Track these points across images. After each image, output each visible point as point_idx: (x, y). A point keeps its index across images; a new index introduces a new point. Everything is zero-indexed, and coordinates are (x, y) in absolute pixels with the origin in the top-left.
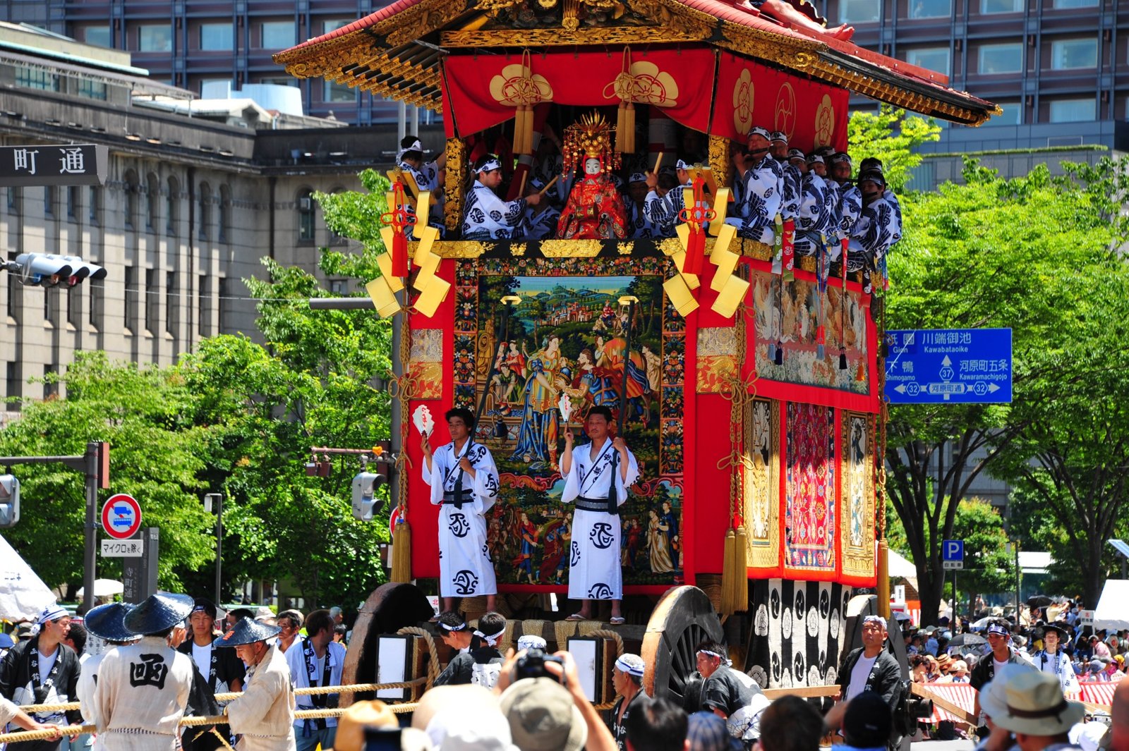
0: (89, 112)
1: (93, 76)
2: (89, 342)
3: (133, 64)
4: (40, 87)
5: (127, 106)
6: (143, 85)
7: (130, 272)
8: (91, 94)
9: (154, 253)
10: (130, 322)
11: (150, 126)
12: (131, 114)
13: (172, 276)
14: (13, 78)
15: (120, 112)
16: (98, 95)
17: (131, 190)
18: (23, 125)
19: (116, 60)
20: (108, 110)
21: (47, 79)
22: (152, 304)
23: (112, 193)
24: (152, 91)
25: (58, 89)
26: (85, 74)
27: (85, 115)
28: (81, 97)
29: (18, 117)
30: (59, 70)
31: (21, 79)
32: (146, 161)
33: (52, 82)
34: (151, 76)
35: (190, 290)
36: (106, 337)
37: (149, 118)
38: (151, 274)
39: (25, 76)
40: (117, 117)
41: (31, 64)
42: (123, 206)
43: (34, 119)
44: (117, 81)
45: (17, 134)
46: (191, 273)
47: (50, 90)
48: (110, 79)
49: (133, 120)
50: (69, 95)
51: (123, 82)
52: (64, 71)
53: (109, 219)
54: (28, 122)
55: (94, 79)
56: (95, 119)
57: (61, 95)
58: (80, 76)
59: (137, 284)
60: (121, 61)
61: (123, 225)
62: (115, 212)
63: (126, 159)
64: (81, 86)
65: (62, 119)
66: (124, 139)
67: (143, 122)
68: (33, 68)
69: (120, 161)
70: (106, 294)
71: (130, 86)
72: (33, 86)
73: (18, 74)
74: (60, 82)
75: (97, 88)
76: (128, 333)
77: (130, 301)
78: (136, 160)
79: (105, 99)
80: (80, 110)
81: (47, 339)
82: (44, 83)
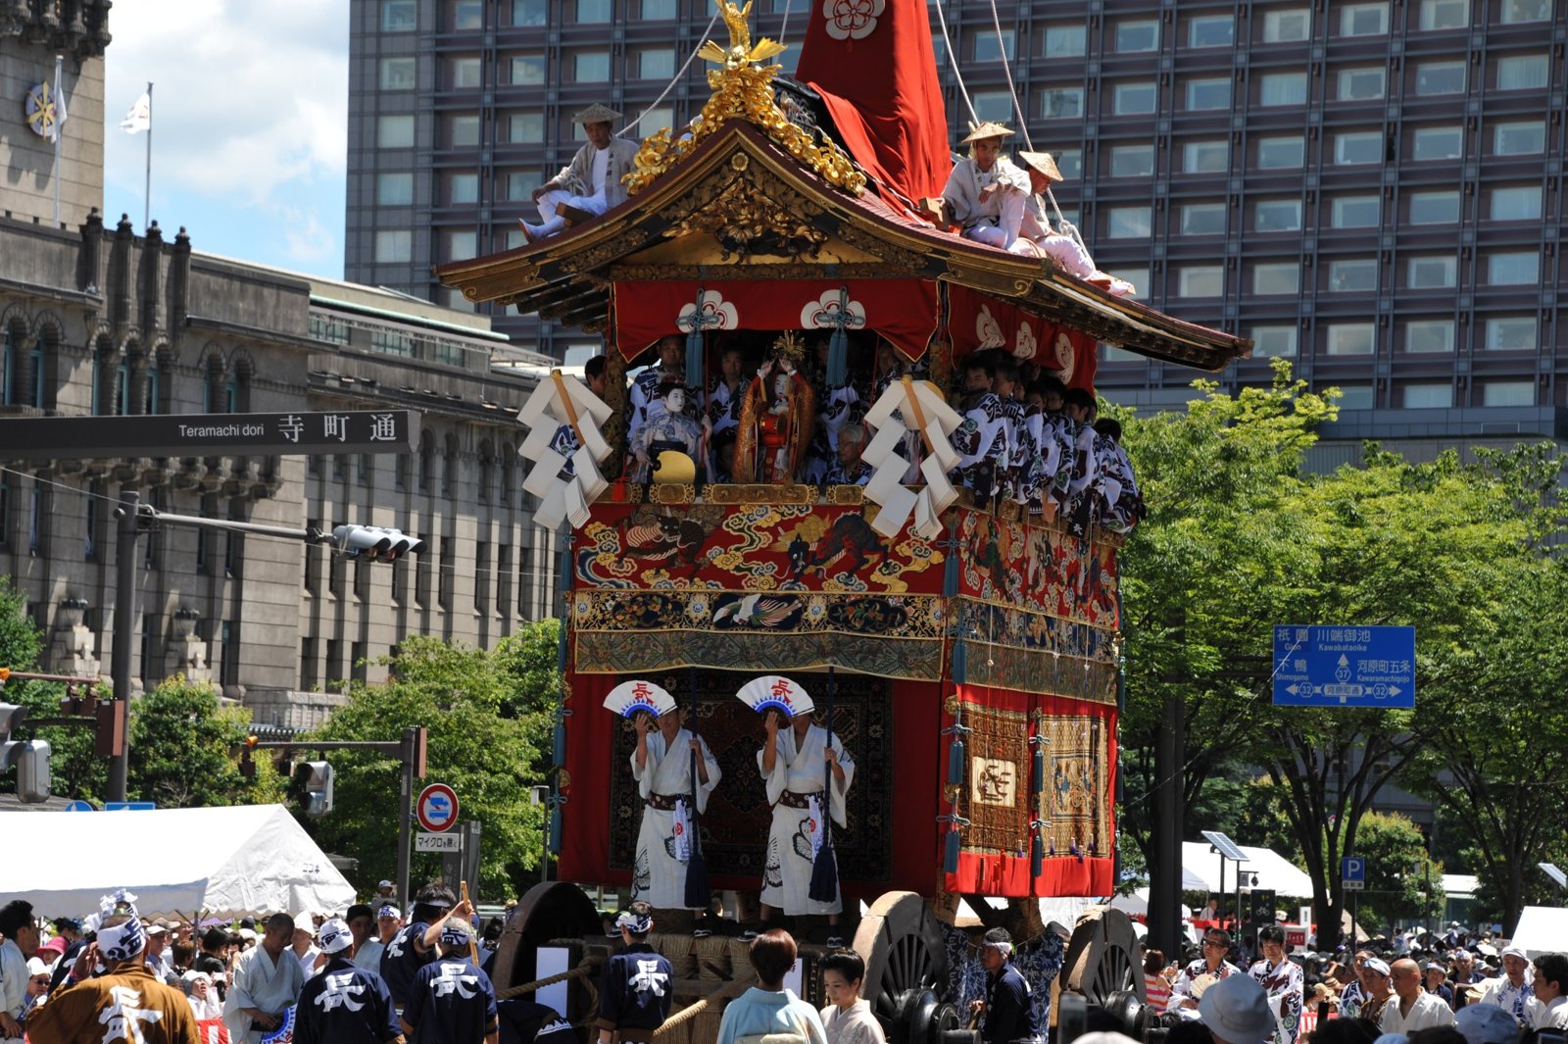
0: (445, 379)
1: (451, 341)
2: (436, 623)
3: (494, 329)
4: (396, 352)
5: (485, 372)
6: (502, 351)
7: (482, 547)
8: (448, 359)
9: (507, 529)
10: (481, 603)
11: (508, 394)
12: (488, 382)
13: (527, 552)
14: (368, 343)
15: (477, 379)
16: (455, 361)
17: (486, 462)
18: (377, 392)
19: (476, 325)
20: (465, 377)
21: (404, 344)
22: (504, 583)
23: (465, 463)
24: (512, 356)
25: (414, 355)
26: (442, 339)
27: (440, 382)
28: (439, 363)
29: (372, 384)
30: (416, 335)
31: (377, 344)
32: (502, 431)
33: (409, 347)
34: (511, 342)
35: (545, 569)
36: (455, 617)
37: (507, 385)
38: (505, 550)
39: (381, 341)
40: (473, 384)
41: (387, 329)
42: (476, 479)
43: (387, 385)
44: (475, 346)
45: (370, 402)
46: (545, 549)
47: (407, 355)
48: (468, 345)
49: (490, 387)
50: (427, 361)
51: (482, 348)
52: (421, 336)
53: (462, 493)
54: (382, 389)
55: (452, 345)
56: (451, 387)
57: (417, 361)
58: (438, 341)
59: (489, 561)
60: (482, 326)
61: (475, 497)
62: (468, 484)
63: (482, 429)
64: (438, 351)
65: (417, 386)
66: (480, 408)
67: (500, 389)
68: (390, 333)
69: (475, 430)
70: (456, 572)
71: (489, 351)
72: (389, 351)
73: (374, 339)
74: (417, 347)
75: (454, 353)
76: (477, 613)
77: (481, 580)
78: (492, 429)
79: (463, 365)
80: (435, 377)
81: (392, 618)
82: (400, 348)
